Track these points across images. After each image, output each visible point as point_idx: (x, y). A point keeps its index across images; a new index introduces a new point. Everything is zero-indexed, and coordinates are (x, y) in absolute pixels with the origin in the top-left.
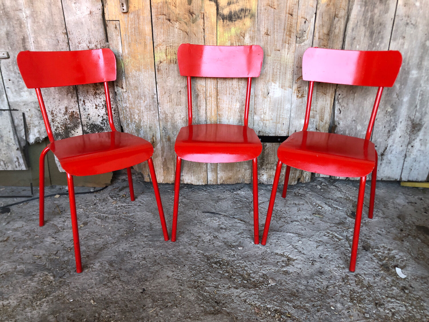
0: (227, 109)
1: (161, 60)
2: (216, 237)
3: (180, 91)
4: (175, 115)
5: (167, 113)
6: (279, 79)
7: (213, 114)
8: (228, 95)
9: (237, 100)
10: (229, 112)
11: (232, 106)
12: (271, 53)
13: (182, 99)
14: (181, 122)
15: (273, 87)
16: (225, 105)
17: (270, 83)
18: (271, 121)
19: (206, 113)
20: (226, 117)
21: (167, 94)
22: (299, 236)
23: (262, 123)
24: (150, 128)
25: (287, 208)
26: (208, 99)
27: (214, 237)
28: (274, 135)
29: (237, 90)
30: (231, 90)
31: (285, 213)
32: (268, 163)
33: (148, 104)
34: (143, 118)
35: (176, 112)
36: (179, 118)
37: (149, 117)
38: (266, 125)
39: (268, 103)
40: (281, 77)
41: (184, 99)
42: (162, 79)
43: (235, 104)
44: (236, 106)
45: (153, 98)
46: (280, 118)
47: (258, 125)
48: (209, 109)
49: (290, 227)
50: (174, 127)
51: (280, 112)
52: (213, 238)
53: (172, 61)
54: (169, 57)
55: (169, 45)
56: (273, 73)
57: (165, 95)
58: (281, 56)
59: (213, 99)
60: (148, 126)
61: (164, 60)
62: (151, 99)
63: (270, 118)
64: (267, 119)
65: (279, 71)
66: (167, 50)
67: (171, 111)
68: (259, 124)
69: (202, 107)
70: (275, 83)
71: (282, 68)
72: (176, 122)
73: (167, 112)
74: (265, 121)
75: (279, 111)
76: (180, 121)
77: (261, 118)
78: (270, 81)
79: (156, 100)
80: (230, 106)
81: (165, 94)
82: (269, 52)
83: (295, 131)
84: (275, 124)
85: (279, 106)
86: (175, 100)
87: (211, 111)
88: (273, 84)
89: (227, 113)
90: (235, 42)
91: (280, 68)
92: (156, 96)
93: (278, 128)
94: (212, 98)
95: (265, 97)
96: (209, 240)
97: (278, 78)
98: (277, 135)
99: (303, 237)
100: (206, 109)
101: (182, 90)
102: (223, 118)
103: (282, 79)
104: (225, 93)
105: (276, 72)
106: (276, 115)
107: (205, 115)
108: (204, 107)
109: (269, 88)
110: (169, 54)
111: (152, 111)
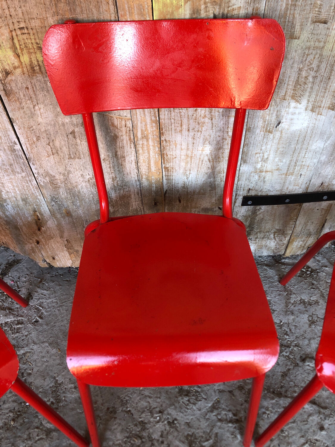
0: (183, 157)
1: (7, 68)
2: (173, 421)
3: (73, 133)
4: (71, 175)
5: (53, 174)
6: (310, 92)
7: (153, 169)
8: (185, 132)
9: (205, 140)
10: (187, 163)
11: (195, 152)
12: (302, 29)
13: (80, 148)
14: (86, 186)
15: (291, 110)
16: (178, 152)
17: (285, 103)
18: (276, 173)
19: (138, 168)
20: (181, 171)
21: (44, 141)
22: (320, 413)
23: (257, 177)
24: (24, 200)
25: (292, 317)
26: (141, 142)
27: (169, 422)
28: (278, 193)
29: (207, 120)
30: (191, 121)
31: (288, 330)
32: (260, 232)
33: (6, 162)
34: (4, 187)
35: (72, 170)
36: (81, 179)
37: (15, 184)
38: (264, 178)
39: (276, 141)
40: (316, 87)
41: (83, 146)
42: (22, 111)
43: (200, 148)
44: (203, 150)
45: (13, 151)
46: (295, 166)
47: (248, 179)
48: (144, 161)
49: (299, 377)
50: (74, 194)
51: (298, 156)
52: (168, 428)
53: (37, 68)
54: (25, 59)
55: (16, 27)
56: (297, 81)
57: (39, 144)
58: (327, 35)
59: (151, 143)
60: (19, 198)
61: (15, 68)
62: (9, 153)
63: (274, 168)
64: (269, 170)
65: (312, 73)
66: (16, 41)
67: (61, 170)
68: (251, 178)
69: (127, 159)
70: (297, 101)
71: (323, 65)
72: (77, 186)
73: (51, 172)
74: (263, 174)
75: (296, 155)
76: (84, 184)
77: (256, 168)
78: (287, 98)
79: (21, 153)
80: (189, 153)
81: (38, 140)
82: (298, 27)
83: (322, 184)
84: (283, 176)
85: (299, 146)
86: (65, 149)
87: (149, 163)
88: (293, 104)
89: (183, 164)
90: (203, 7)
91: (318, 66)
92: (18, 147)
93: (288, 182)
94: (147, 141)
95: (270, 132)
96: (162, 436)
97: (309, 90)
98: (284, 193)
99: (327, 412)
100: (137, 163)
101: (76, 130)
102: (174, 174)
103: (318, 91)
104: (179, 129)
105: (306, 78)
106: (288, 162)
107: (136, 171)
108: (133, 158)
109: (283, 113)
110: (22, 50)
111: (18, 173)
